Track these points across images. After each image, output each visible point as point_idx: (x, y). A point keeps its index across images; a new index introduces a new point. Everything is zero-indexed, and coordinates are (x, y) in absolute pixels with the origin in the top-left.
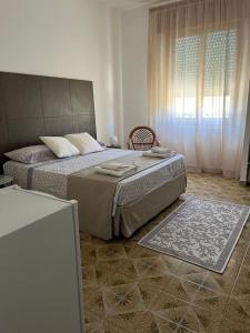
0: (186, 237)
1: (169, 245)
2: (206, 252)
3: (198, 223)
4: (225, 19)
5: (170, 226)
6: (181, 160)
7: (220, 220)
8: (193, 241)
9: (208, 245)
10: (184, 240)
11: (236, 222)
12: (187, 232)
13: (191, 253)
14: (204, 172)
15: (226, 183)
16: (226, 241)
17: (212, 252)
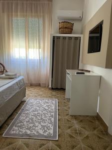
0: (33, 123)
1: (24, 131)
2: (46, 129)
3: (36, 113)
4: (37, 13)
5: (21, 118)
6: (23, 79)
7: (46, 108)
8: (37, 124)
9: (45, 124)
10: (32, 125)
11: (54, 108)
12: (32, 119)
13: (38, 132)
14: (32, 85)
15: (43, 89)
16: (53, 119)
17: (48, 128)
